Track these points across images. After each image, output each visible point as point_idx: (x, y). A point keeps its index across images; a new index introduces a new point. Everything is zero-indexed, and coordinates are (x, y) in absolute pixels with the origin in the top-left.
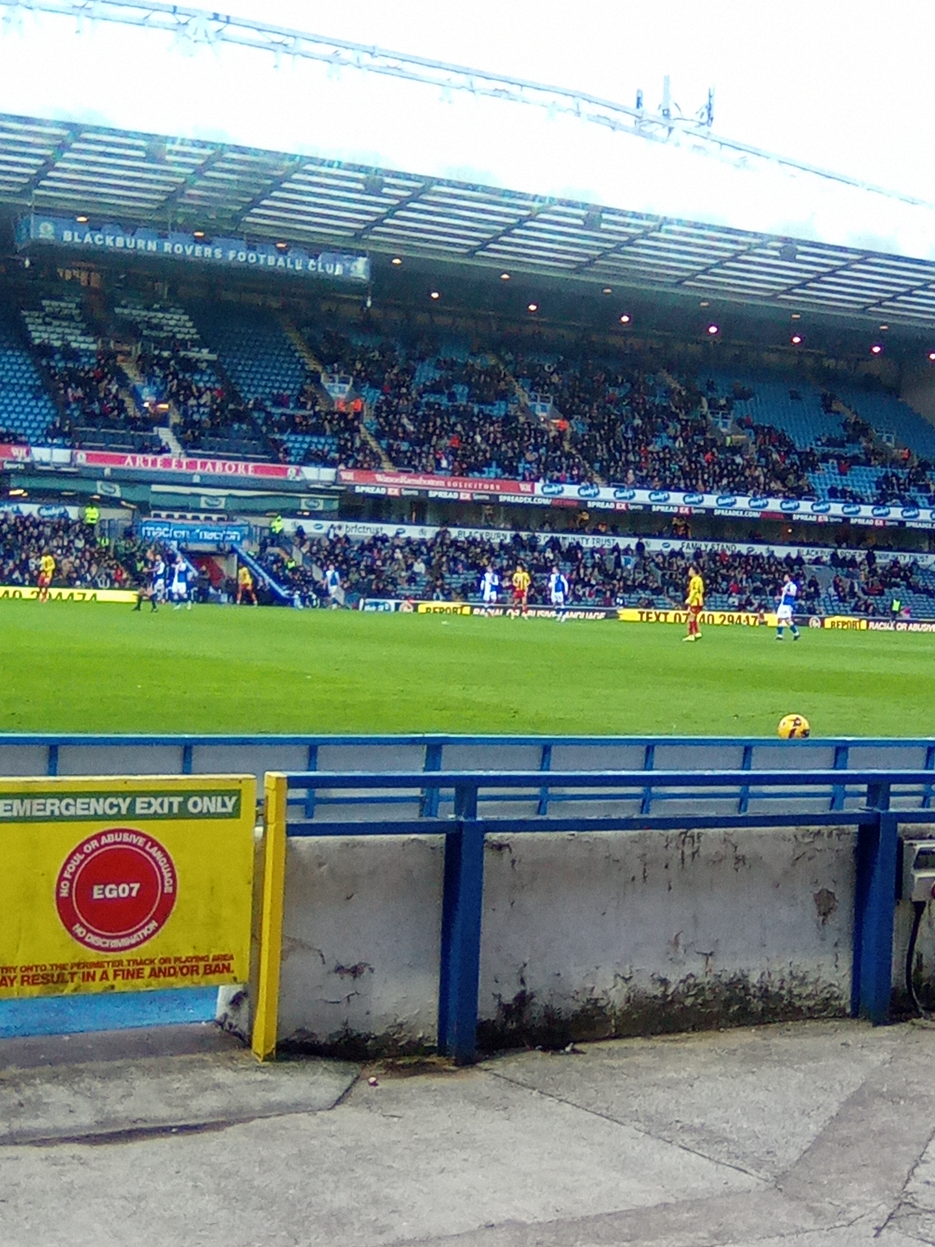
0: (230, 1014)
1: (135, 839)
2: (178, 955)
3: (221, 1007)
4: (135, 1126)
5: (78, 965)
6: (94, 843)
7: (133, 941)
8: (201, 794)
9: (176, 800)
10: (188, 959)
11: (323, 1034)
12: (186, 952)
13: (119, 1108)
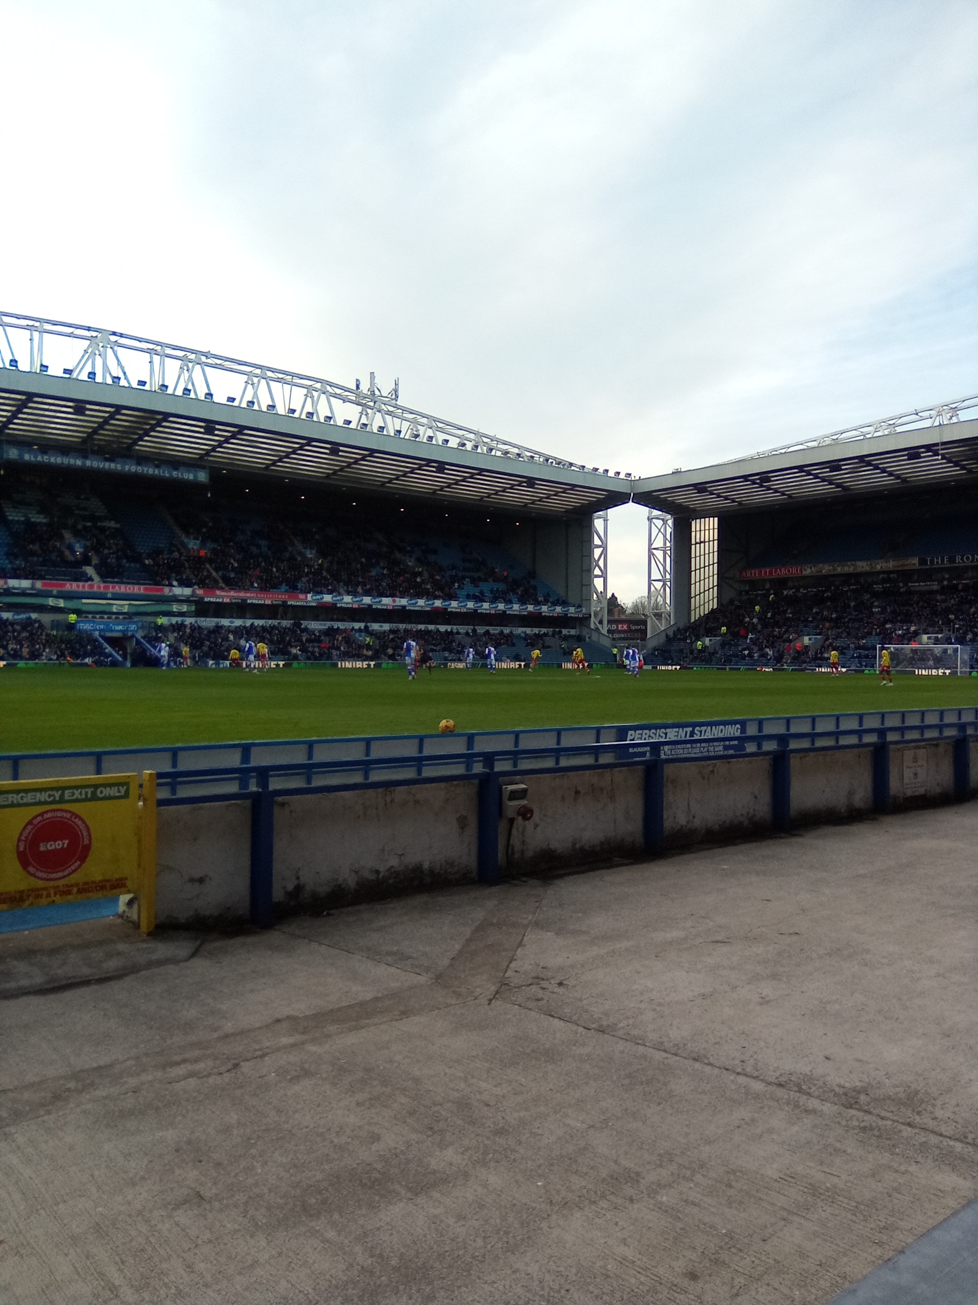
0: (127, 910)
1: (65, 815)
2: (93, 879)
3: (122, 906)
4: (70, 981)
5: (32, 890)
6: (39, 819)
7: (66, 873)
8: (106, 785)
9: (90, 791)
10: (99, 881)
11: (182, 916)
12: (98, 878)
13: (59, 972)
